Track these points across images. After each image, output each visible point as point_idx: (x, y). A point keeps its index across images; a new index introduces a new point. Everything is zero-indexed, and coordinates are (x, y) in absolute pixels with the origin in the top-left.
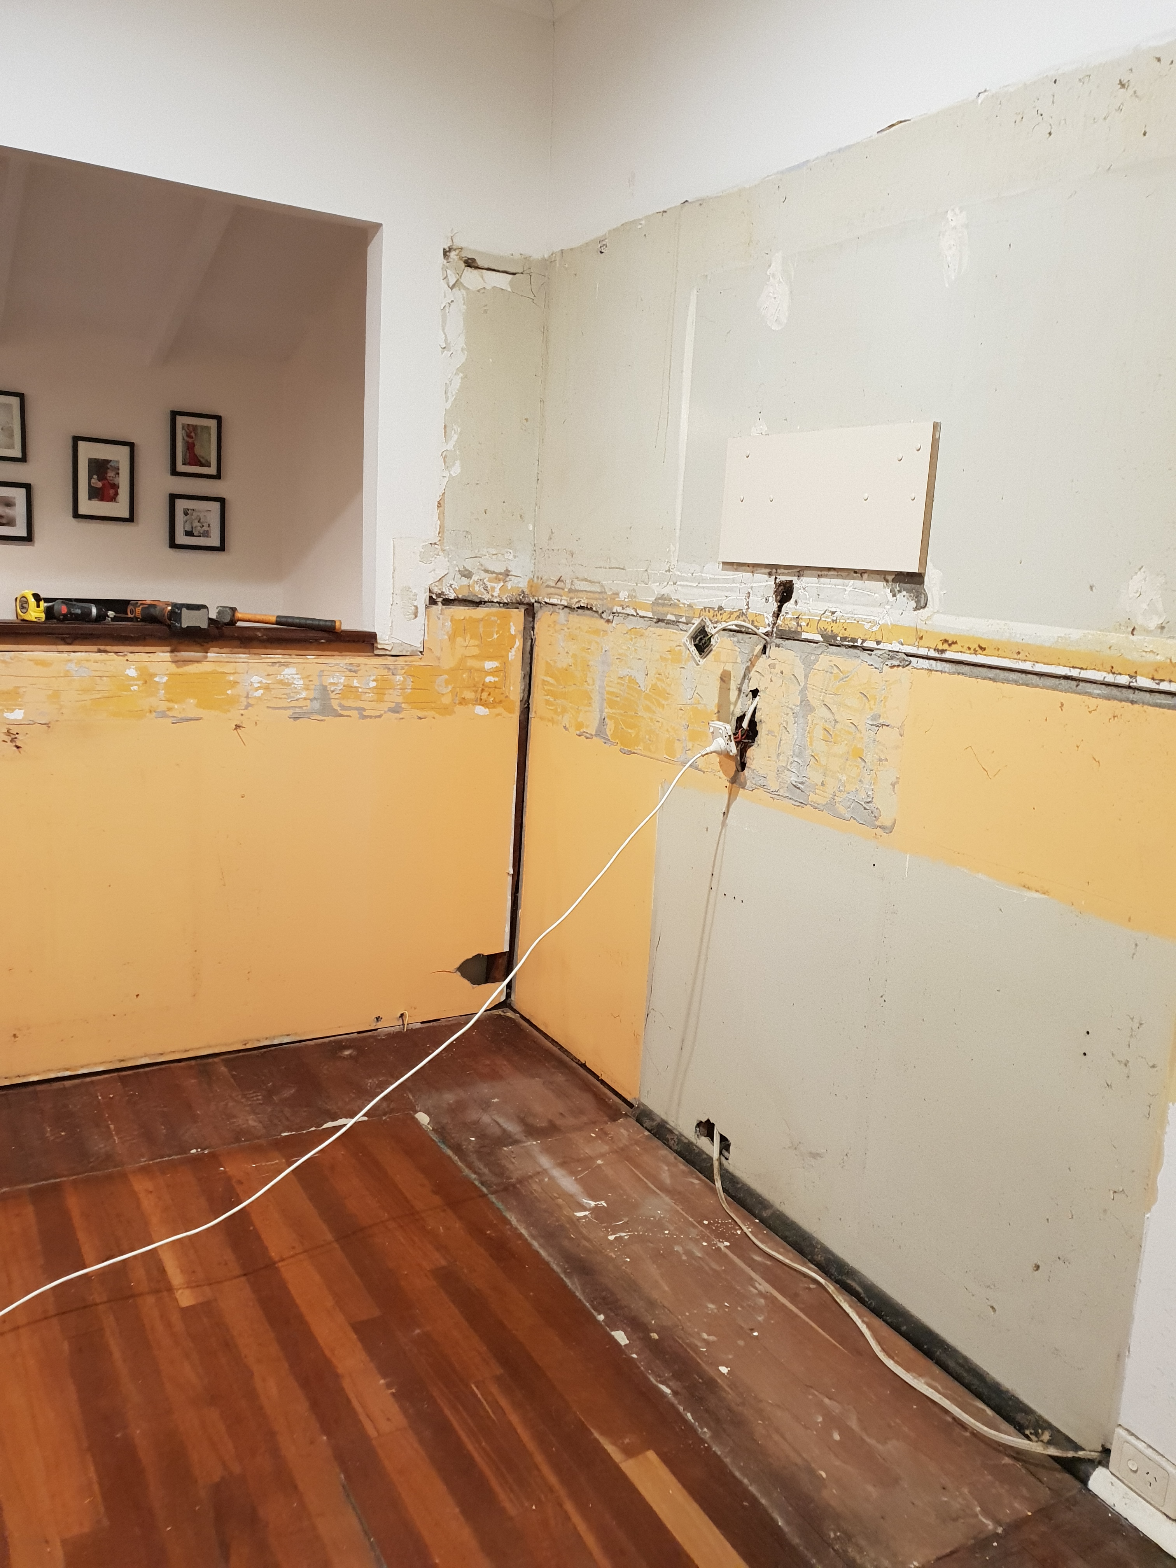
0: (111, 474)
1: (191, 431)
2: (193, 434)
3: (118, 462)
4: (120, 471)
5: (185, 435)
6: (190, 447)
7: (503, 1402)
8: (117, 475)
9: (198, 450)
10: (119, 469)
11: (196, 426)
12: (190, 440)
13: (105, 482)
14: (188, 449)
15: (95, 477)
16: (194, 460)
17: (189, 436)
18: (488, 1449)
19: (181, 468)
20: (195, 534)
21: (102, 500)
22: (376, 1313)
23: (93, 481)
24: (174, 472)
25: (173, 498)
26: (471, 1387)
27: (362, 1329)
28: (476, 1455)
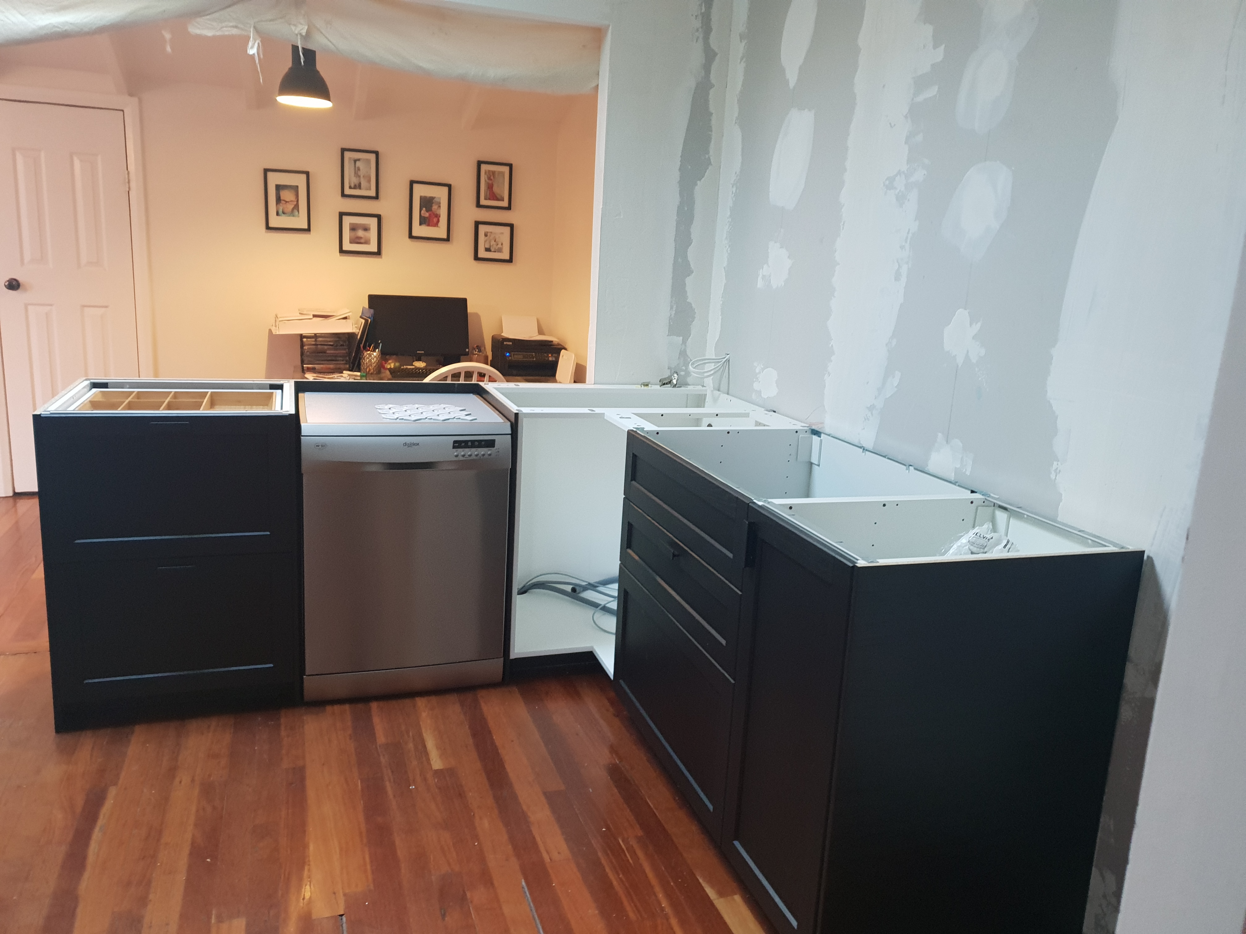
0: (435, 207)
1: (491, 175)
2: (492, 178)
3: (440, 198)
4: (441, 205)
5: (487, 179)
6: (490, 187)
7: (640, 854)
8: (439, 208)
9: (496, 189)
10: (440, 203)
11: (495, 171)
12: (490, 182)
13: (430, 212)
14: (489, 188)
15: (424, 209)
16: (493, 196)
17: (489, 179)
18: (624, 880)
19: (483, 202)
20: (492, 250)
21: (429, 225)
22: (563, 788)
23: (422, 212)
24: (478, 205)
25: (477, 224)
26: (619, 841)
27: (551, 798)
28: (615, 883)
